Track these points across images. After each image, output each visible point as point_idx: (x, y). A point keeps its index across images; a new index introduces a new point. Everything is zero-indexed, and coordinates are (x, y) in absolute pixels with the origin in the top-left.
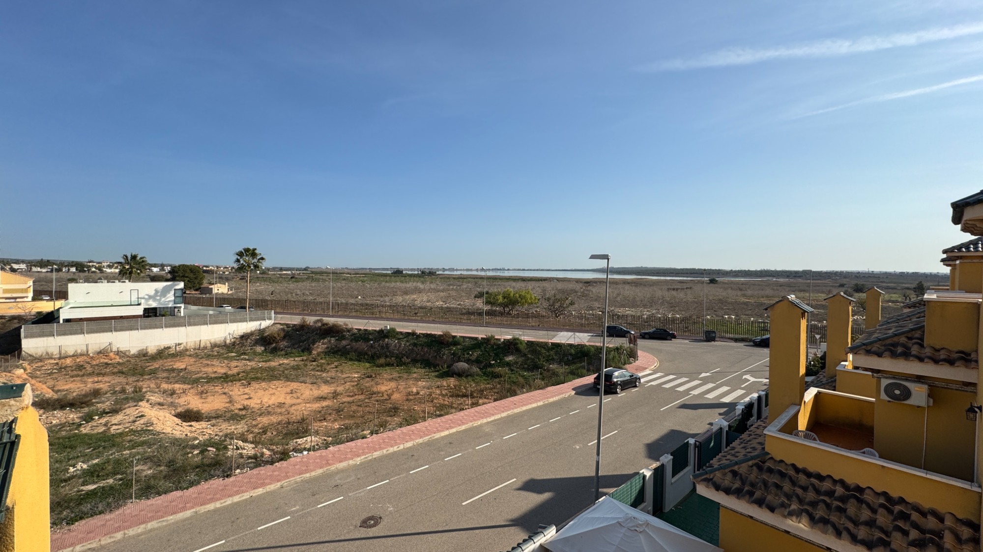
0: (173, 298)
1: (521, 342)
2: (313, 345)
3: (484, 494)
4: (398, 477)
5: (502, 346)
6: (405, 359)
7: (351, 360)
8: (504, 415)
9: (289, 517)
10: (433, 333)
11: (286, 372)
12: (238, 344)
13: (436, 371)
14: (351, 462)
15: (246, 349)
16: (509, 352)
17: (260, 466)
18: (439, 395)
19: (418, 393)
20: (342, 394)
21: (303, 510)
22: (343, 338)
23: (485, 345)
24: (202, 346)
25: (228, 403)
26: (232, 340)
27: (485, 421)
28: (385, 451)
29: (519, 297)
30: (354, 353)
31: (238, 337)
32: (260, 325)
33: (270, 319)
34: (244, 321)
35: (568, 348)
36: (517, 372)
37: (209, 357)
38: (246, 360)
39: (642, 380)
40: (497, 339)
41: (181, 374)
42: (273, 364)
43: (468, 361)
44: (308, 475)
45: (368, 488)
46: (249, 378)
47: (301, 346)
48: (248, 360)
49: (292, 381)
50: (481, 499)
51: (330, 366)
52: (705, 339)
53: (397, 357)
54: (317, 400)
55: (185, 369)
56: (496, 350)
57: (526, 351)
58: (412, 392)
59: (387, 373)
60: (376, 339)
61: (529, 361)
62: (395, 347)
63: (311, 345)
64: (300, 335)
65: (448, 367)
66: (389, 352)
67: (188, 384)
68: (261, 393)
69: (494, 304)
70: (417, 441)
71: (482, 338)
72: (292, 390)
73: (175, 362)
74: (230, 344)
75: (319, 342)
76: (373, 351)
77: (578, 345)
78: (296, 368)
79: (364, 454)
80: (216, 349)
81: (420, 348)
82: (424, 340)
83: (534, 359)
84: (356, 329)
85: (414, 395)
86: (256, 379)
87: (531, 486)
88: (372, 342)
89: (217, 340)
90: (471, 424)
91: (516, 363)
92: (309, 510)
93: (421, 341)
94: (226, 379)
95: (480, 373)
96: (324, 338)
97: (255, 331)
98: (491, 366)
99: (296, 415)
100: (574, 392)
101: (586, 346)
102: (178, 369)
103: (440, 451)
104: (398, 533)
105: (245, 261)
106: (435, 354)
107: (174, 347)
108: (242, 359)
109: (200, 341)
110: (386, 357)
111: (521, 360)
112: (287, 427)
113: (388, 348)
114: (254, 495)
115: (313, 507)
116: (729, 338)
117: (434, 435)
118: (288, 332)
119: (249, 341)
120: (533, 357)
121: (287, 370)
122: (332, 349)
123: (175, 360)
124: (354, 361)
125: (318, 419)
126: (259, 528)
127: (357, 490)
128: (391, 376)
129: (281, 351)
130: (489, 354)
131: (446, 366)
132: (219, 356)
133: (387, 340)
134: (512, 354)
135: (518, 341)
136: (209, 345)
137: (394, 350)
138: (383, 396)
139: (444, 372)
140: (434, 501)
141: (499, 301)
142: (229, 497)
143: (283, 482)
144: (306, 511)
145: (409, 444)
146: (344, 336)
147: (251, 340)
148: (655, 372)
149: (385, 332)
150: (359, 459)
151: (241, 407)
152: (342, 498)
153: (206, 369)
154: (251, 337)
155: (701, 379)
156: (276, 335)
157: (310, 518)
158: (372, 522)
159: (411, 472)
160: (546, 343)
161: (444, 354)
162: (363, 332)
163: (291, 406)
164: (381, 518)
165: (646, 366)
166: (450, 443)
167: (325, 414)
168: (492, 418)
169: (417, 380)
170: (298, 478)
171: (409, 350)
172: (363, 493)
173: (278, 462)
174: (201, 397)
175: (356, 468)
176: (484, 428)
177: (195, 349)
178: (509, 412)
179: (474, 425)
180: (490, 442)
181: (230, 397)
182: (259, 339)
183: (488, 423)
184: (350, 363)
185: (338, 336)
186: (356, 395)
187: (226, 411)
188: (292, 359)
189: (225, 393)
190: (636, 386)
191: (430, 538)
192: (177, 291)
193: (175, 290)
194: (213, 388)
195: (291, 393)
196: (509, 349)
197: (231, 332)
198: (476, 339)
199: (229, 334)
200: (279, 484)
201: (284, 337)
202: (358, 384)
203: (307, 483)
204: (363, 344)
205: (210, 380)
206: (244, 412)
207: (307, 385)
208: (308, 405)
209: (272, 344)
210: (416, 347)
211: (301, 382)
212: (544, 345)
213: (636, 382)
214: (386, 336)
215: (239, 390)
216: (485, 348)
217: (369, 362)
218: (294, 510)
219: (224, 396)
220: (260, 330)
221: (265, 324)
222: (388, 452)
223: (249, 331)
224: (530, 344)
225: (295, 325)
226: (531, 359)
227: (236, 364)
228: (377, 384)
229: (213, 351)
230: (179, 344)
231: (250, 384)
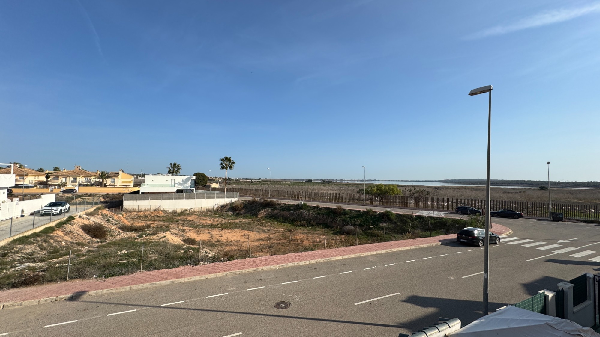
0: (190, 185)
1: (392, 214)
2: (259, 212)
3: (373, 300)
4: (305, 280)
5: (378, 216)
6: (312, 222)
7: (280, 221)
8: (384, 251)
9: (227, 294)
10: (330, 207)
11: (243, 225)
12: (220, 210)
13: (332, 231)
14: (272, 267)
15: (224, 213)
16: (383, 221)
17: (216, 262)
18: (334, 244)
19: (320, 242)
20: (273, 238)
21: (237, 290)
22: (276, 209)
23: (365, 215)
24: (202, 210)
25: (210, 237)
26: (217, 208)
27: (369, 253)
28: (296, 263)
29: (389, 189)
30: (281, 218)
31: (220, 206)
32: (231, 200)
33: (237, 197)
34: (223, 198)
35: (429, 219)
36: (389, 234)
37: (205, 216)
38: (223, 218)
39: (501, 241)
40: (374, 212)
41: (190, 223)
42: (236, 221)
43: (354, 225)
44: (243, 271)
45: (283, 284)
46: (223, 227)
47: (252, 213)
48: (224, 218)
49: (246, 230)
50: (371, 303)
51: (267, 224)
52: (552, 219)
53: (307, 221)
54: (258, 241)
55: (193, 220)
56: (373, 219)
57: (396, 221)
58: (317, 241)
59: (301, 230)
60: (295, 210)
61: (398, 227)
62: (306, 215)
63: (258, 212)
64: (252, 207)
65: (340, 228)
66: (303, 218)
67: (193, 227)
68: (228, 234)
69: (371, 193)
70: (319, 260)
71: (363, 211)
72: (245, 234)
73: (188, 217)
74: (216, 210)
75: (262, 211)
76: (293, 217)
77: (437, 217)
78: (249, 224)
79: (281, 263)
80: (209, 212)
81: (322, 216)
82: (324, 211)
83: (402, 226)
84: (283, 204)
85: (318, 242)
86: (227, 228)
87: (414, 300)
88: (292, 212)
89: (210, 207)
90: (359, 254)
91: (389, 228)
92: (241, 291)
93: (323, 212)
94: (212, 226)
95: (362, 233)
96: (265, 209)
97: (229, 203)
98: (370, 229)
99: (245, 246)
100: (441, 243)
101: (444, 218)
102: (189, 221)
103: (336, 268)
104: (302, 316)
105: (225, 164)
106: (332, 220)
107: (189, 210)
108: (221, 218)
109: (201, 207)
110: (301, 220)
111: (392, 226)
112: (240, 253)
113: (302, 216)
114: (209, 278)
115: (244, 290)
116: (577, 220)
117: (331, 258)
118: (246, 205)
119: (225, 209)
120: (401, 225)
121: (243, 224)
122: (269, 215)
123: (188, 216)
124: (282, 222)
125: (258, 250)
126: (207, 297)
127: (275, 284)
128: (304, 232)
129: (242, 215)
130: (369, 221)
131: (339, 227)
132: (210, 216)
133: (301, 210)
134: (385, 222)
135: (389, 213)
136: (205, 210)
137: (306, 217)
138: (298, 241)
139: (338, 231)
140: (332, 298)
141: (375, 191)
142: (193, 276)
143: (227, 272)
144: (239, 291)
145: (313, 261)
146: (276, 207)
147: (226, 208)
148: (510, 236)
149: (300, 205)
150: (278, 265)
151: (217, 240)
152: (264, 287)
153: (202, 221)
154: (226, 207)
155: (560, 244)
156: (239, 206)
157: (241, 296)
158: (284, 305)
159: (314, 278)
160: (411, 216)
161: (337, 220)
162: (287, 205)
163: (243, 242)
164: (290, 304)
165: (502, 232)
166: (343, 264)
167: (262, 248)
168: (375, 253)
169: (320, 234)
170: (237, 272)
171: (315, 217)
172: (279, 286)
173: (227, 261)
174: (197, 234)
175: (275, 271)
176: (369, 258)
177: (199, 212)
178: (388, 250)
179: (361, 255)
180: (374, 267)
181: (212, 235)
182: (231, 208)
183: (372, 255)
184: (279, 223)
185: (273, 208)
186: (281, 240)
187: (208, 242)
188: (247, 219)
189: (209, 233)
190: (496, 244)
191: (328, 324)
192: (192, 181)
193: (191, 180)
194: (204, 230)
195: (244, 236)
196: (383, 218)
197: (217, 204)
198: (359, 211)
199: (216, 204)
200: (225, 273)
201: (244, 208)
202: (283, 234)
203: (243, 275)
204: (287, 212)
205: (203, 226)
206: (217, 243)
207: (253, 232)
208: (253, 243)
209: (237, 211)
210: (320, 215)
211: (250, 231)
212: (410, 217)
213: (496, 240)
214: (301, 208)
215: (217, 232)
216: (366, 217)
217: (290, 224)
218: (232, 290)
219: (209, 234)
220: (231, 203)
221: (234, 200)
222: (299, 264)
223: (226, 203)
224: (399, 215)
225: (249, 201)
226: (400, 226)
227: (217, 220)
228: (294, 235)
229: (207, 214)
230: (192, 209)
231: (223, 230)
